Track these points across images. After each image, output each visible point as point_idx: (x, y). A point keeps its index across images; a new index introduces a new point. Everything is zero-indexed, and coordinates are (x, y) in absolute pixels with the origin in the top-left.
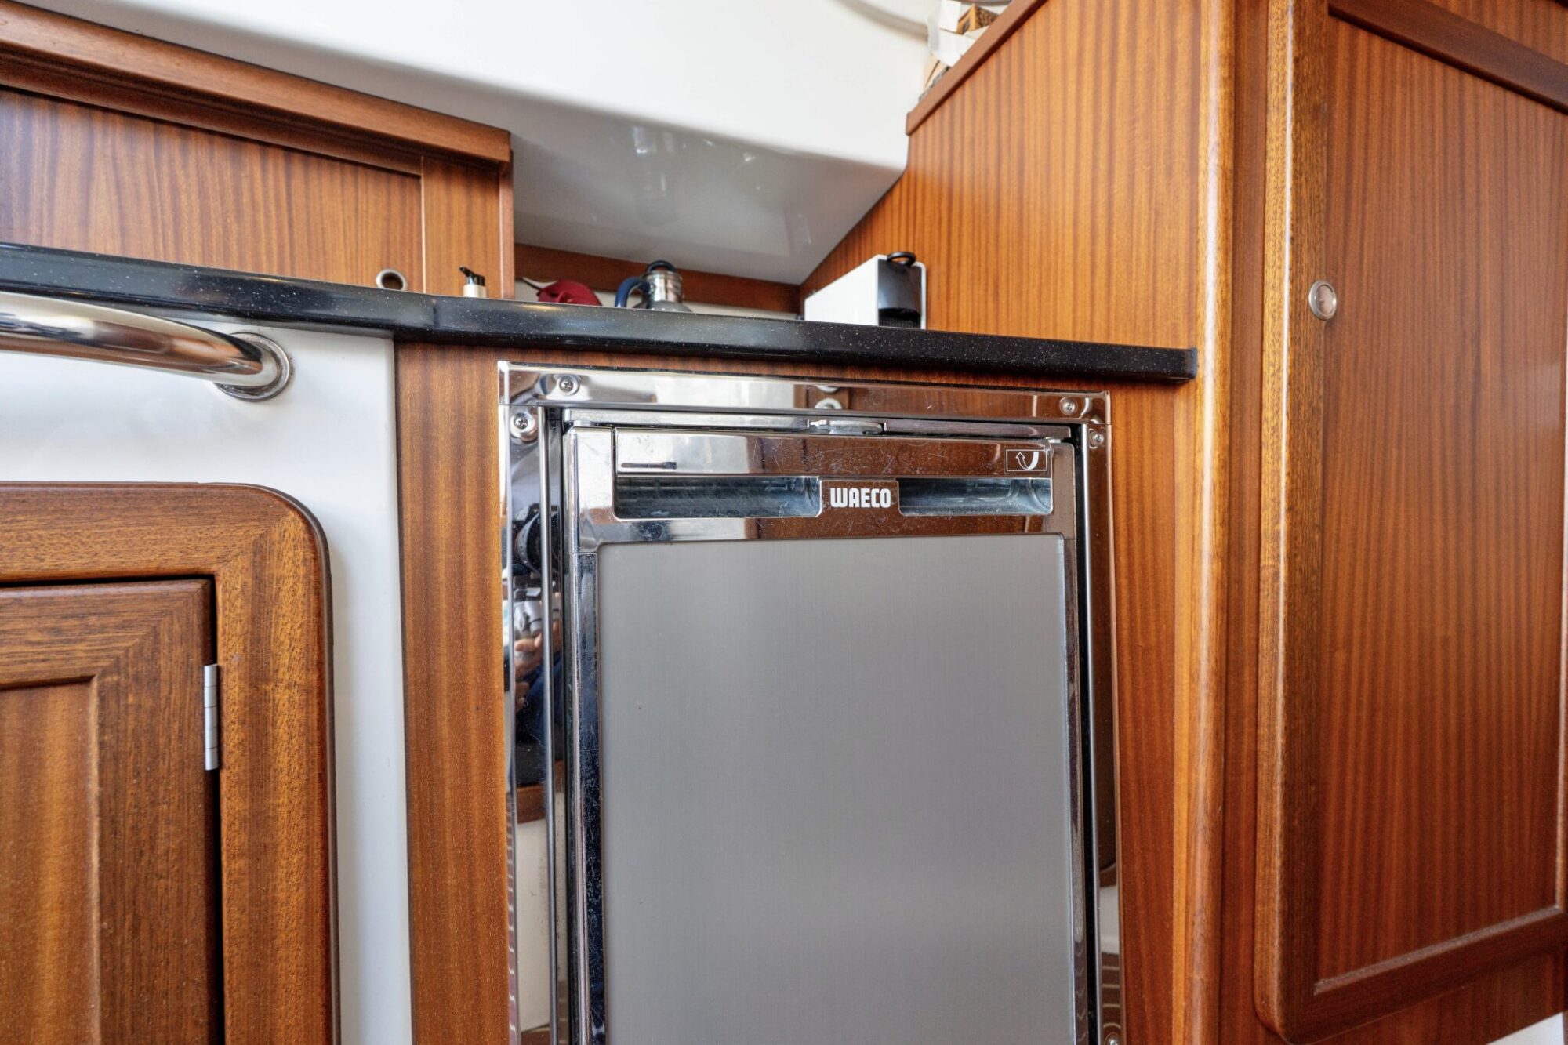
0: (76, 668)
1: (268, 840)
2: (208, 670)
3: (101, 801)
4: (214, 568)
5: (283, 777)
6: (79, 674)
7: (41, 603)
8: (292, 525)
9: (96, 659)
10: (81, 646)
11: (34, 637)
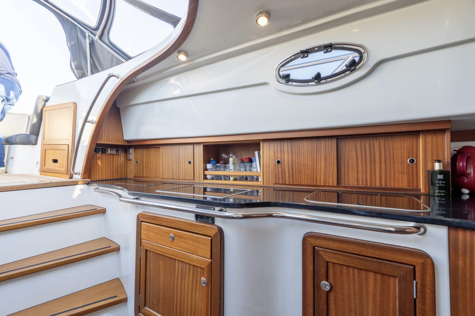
0: (395, 275)
1: (425, 314)
2: (415, 282)
3: (399, 296)
4: (415, 265)
5: (428, 304)
6: (395, 276)
7: (390, 264)
8: (429, 261)
9: (398, 275)
10: (396, 272)
11: (390, 269)
